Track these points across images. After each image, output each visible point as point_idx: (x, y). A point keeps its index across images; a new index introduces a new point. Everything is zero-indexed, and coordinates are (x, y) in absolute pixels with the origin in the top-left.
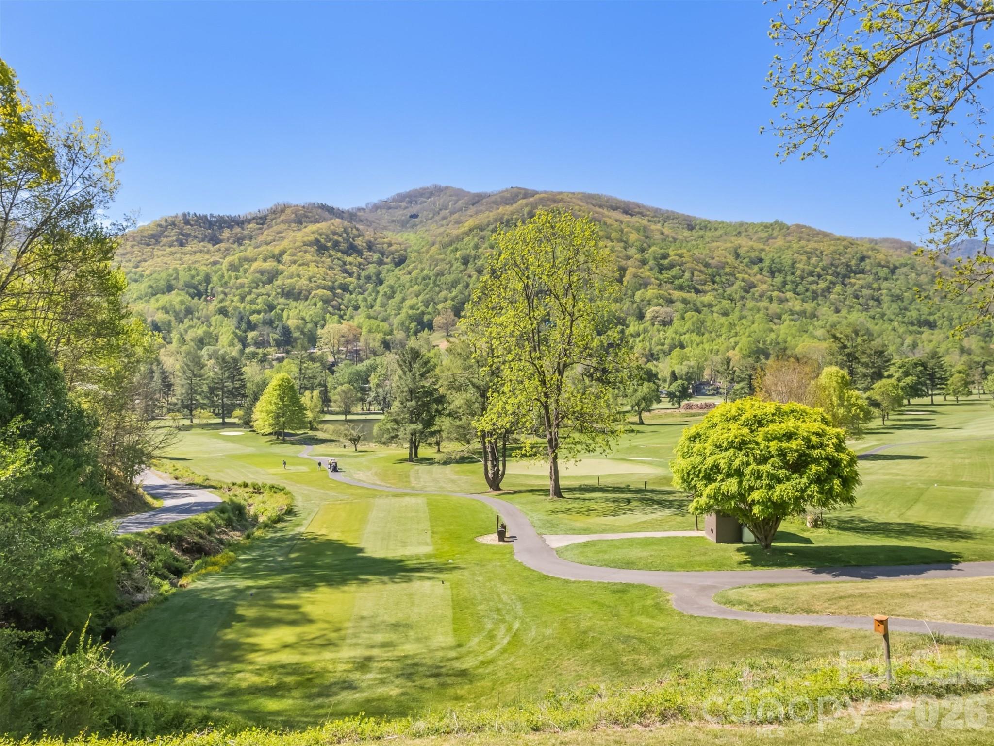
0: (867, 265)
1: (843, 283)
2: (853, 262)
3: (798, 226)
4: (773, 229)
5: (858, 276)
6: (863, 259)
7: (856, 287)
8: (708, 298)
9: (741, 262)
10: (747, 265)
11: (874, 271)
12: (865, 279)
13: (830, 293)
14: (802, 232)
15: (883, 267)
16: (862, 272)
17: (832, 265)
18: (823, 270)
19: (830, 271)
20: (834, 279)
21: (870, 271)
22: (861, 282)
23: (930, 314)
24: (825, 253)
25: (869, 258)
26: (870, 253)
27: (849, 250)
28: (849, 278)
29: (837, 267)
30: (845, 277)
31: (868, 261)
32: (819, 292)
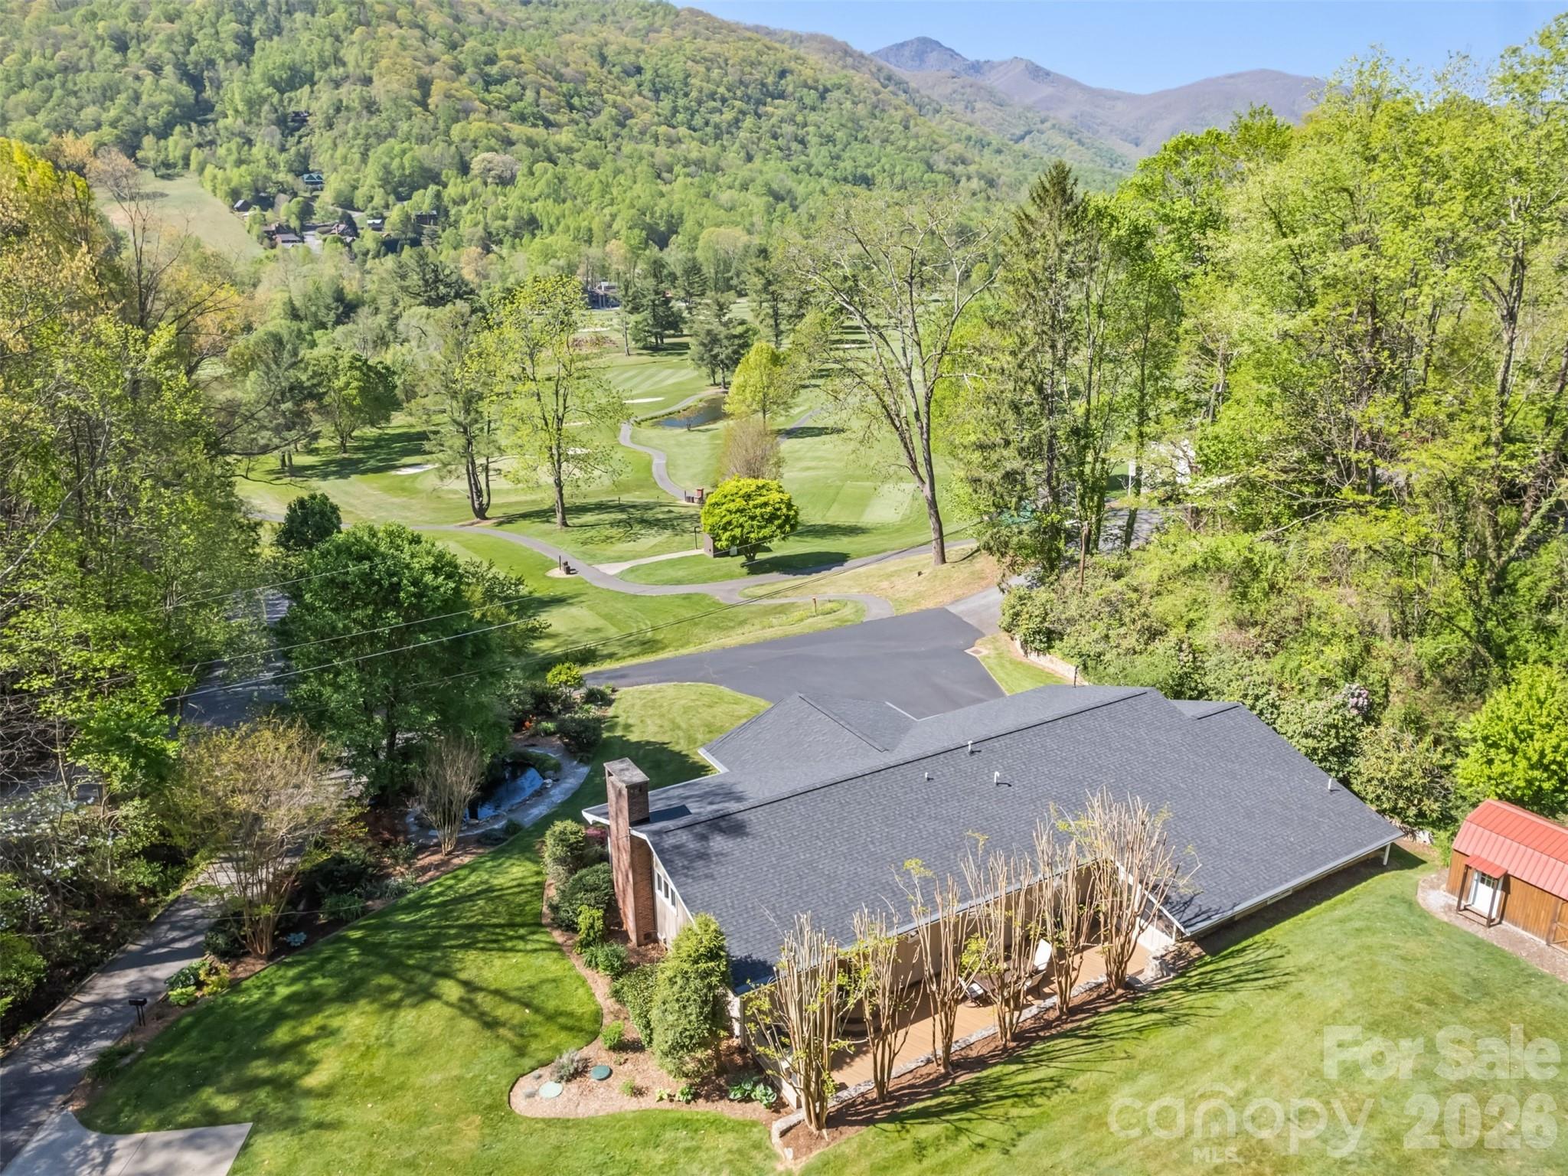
0: (789, 84)
1: (756, 113)
2: (770, 80)
3: (692, 11)
4: (655, 14)
5: (777, 102)
6: (783, 74)
7: (774, 120)
8: (565, 137)
9: (610, 72)
10: (618, 78)
11: (797, 95)
12: (785, 108)
13: (739, 128)
14: (697, 23)
15: (810, 88)
16: (782, 96)
17: (741, 82)
18: (729, 90)
19: (739, 93)
20: (744, 106)
21: (793, 94)
22: (780, 112)
23: (869, 166)
24: (730, 62)
25: (792, 72)
26: (793, 65)
27: (764, 58)
28: (765, 104)
29: (747, 87)
30: (761, 102)
31: (789, 78)
32: (724, 126)
